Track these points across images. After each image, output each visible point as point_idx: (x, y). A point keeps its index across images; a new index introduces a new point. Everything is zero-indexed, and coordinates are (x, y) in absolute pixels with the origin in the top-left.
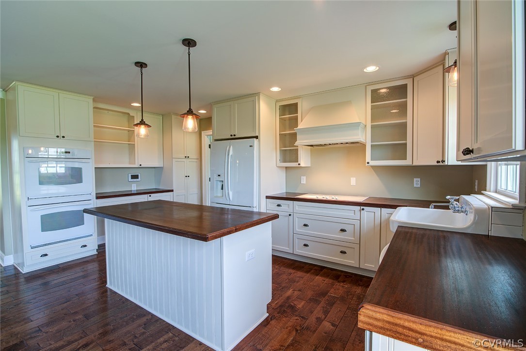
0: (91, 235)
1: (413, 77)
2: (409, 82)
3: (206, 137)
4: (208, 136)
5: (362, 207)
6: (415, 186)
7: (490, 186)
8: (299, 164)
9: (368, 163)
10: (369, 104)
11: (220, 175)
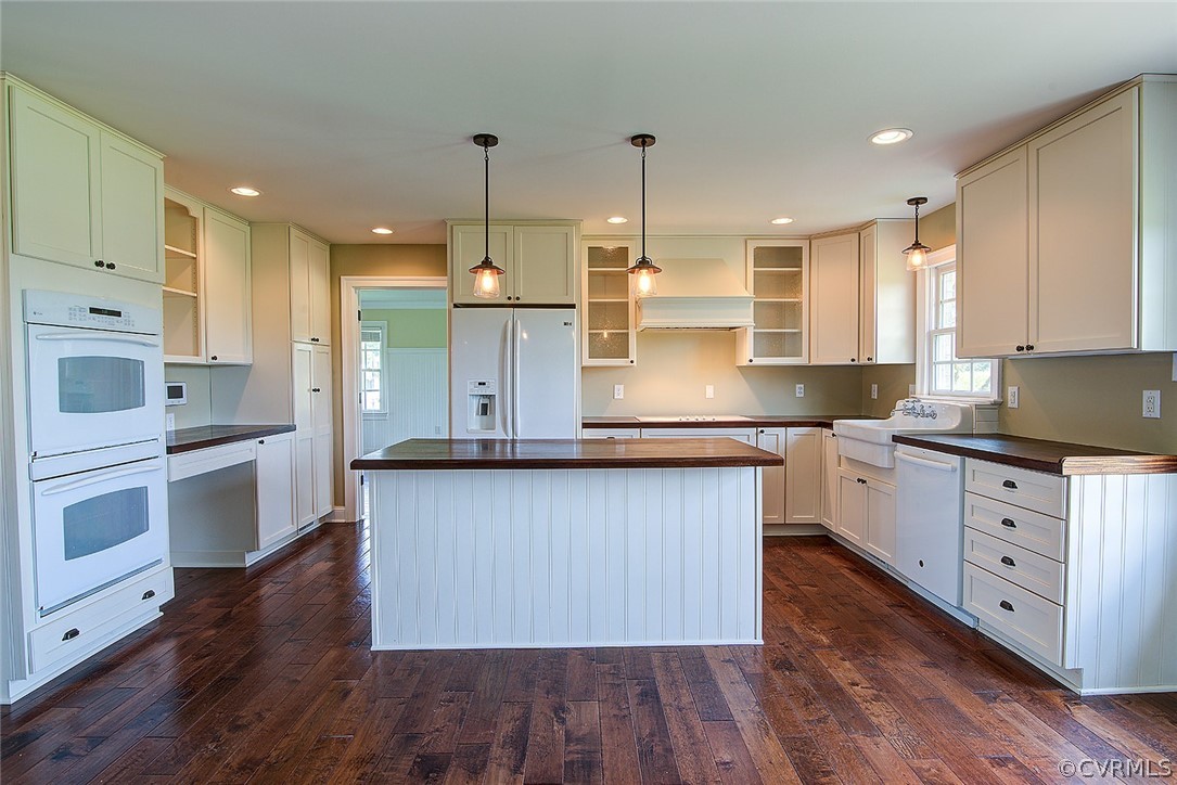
0: (159, 561)
1: (810, 238)
2: (804, 245)
3: (353, 290)
4: (356, 288)
5: (760, 429)
6: (798, 395)
7: (921, 388)
8: (632, 362)
9: (751, 361)
10: (751, 269)
11: (484, 384)
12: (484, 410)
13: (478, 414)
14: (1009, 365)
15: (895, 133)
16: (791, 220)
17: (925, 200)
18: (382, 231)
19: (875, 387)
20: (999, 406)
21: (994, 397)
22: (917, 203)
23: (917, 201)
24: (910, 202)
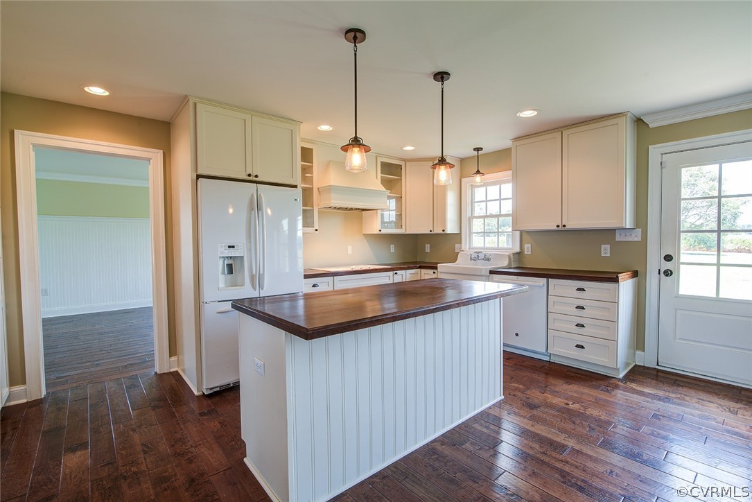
1: (405, 160)
2: (403, 164)
3: (31, 146)
4: (34, 146)
5: (394, 272)
6: (391, 251)
7: (465, 245)
8: (316, 230)
9: (380, 231)
10: (379, 175)
11: (233, 247)
12: (230, 269)
13: (223, 273)
14: (524, 234)
15: (532, 112)
16: (414, 148)
17: (482, 149)
18: (97, 91)
19: (428, 246)
20: (519, 255)
21: (517, 249)
22: (478, 151)
23: (478, 149)
24: (475, 149)
